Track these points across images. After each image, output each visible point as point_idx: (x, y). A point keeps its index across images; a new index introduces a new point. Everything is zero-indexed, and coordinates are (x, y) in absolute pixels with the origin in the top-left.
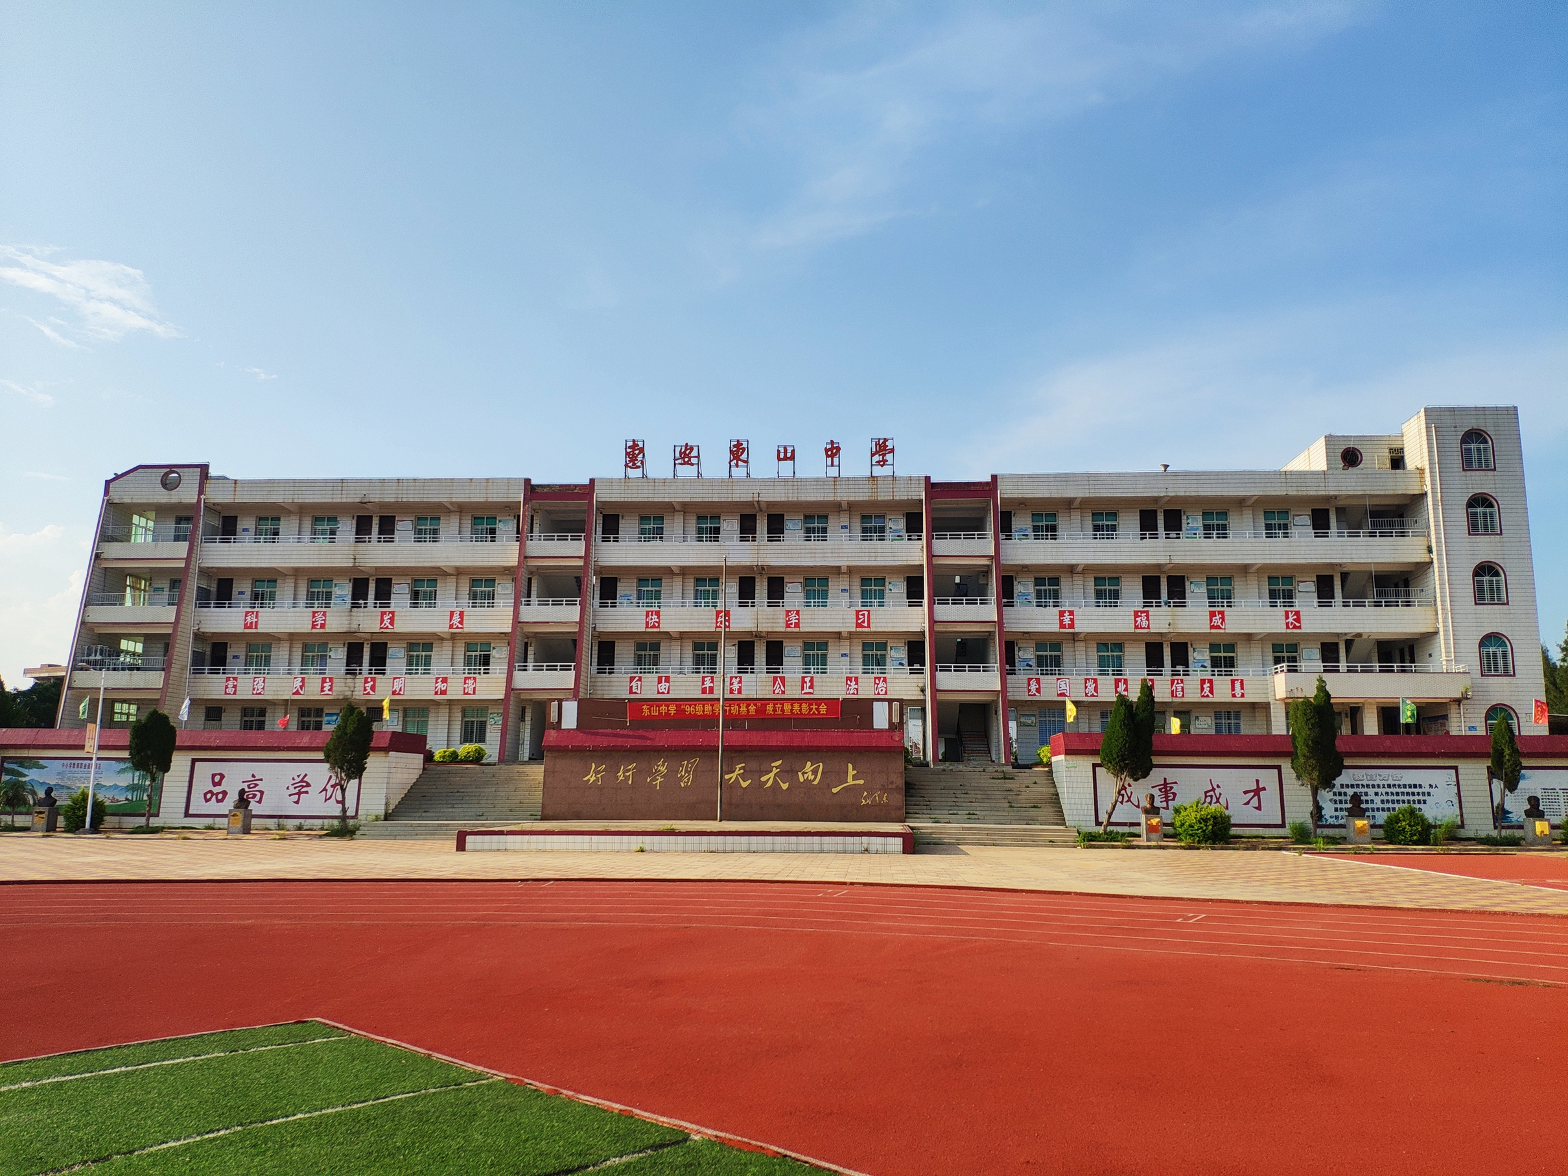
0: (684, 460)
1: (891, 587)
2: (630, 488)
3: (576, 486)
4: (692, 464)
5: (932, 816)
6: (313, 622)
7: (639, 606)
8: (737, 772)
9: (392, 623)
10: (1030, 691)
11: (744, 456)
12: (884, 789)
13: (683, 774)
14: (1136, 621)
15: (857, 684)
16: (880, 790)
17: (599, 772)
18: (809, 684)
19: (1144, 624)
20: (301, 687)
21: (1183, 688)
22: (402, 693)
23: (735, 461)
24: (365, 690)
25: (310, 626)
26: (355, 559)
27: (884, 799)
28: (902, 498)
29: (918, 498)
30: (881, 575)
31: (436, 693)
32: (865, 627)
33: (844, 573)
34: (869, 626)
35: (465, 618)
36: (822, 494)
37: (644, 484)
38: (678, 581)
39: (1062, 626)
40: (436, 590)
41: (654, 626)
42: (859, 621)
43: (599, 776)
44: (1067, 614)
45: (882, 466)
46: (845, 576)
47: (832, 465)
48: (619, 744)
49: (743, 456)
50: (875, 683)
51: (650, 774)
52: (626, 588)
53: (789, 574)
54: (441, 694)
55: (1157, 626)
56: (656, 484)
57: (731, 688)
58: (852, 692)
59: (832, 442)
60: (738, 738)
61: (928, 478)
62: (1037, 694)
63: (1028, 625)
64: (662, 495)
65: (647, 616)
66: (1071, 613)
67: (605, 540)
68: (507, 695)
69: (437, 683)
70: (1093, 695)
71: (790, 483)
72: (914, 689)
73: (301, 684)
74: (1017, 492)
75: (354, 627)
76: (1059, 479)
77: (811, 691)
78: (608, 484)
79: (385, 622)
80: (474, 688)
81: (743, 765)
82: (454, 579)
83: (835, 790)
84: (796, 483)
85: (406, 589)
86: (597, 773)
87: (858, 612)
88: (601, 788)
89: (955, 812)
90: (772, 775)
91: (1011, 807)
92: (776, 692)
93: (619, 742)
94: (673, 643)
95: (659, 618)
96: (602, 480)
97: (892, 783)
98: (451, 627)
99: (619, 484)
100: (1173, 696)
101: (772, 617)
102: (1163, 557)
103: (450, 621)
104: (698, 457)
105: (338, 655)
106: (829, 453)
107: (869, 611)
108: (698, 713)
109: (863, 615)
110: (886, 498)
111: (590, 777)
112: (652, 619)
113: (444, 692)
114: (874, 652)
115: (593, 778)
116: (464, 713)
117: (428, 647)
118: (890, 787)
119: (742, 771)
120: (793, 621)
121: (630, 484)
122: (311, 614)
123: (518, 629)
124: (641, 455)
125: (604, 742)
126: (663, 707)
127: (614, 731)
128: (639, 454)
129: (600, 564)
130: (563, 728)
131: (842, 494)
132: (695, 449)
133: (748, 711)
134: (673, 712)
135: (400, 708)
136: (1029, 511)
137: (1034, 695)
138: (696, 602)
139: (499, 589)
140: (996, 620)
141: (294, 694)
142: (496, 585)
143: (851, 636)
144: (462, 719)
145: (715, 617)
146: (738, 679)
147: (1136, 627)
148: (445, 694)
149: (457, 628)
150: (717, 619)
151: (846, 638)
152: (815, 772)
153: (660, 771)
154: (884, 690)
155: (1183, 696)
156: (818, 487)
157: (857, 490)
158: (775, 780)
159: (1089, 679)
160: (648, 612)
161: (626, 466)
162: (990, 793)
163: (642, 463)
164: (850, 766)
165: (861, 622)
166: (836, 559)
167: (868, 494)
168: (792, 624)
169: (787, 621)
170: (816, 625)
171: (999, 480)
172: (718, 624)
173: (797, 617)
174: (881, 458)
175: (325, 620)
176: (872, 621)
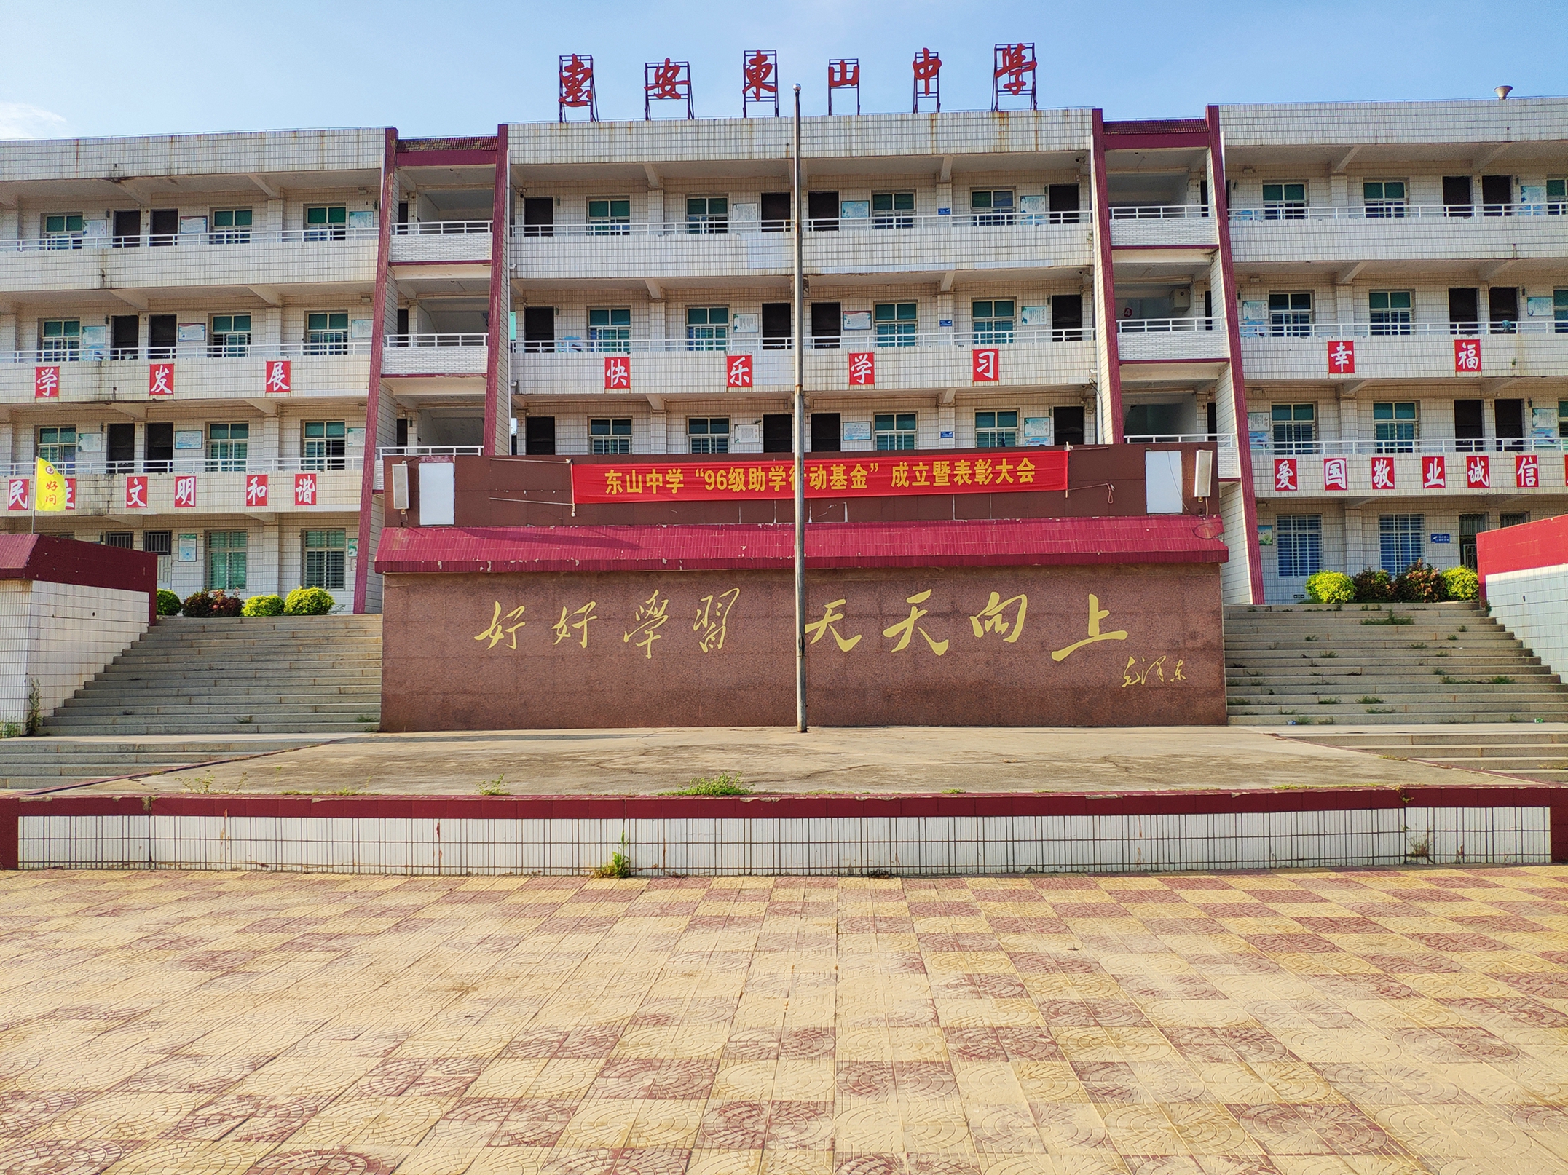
0: (663, 90)
1: (1025, 315)
2: (569, 139)
3: (474, 140)
4: (677, 96)
5: (1285, 708)
6: (38, 386)
7: (592, 350)
8: (828, 618)
9: (169, 384)
10: (1278, 481)
11: (770, 79)
12: (1176, 650)
13: (705, 624)
14: (1458, 359)
16: (1168, 651)
17: (513, 622)
19: (1472, 363)
20: (23, 496)
21: (1536, 470)
22: (191, 503)
23: (754, 89)
24: (130, 499)
25: (34, 393)
26: (103, 276)
27: (1178, 673)
28: (1053, 148)
29: (1081, 147)
30: (1007, 295)
31: (249, 503)
32: (989, 379)
33: (945, 293)
34: (996, 378)
35: (292, 373)
36: (911, 145)
37: (594, 132)
38: (657, 312)
39: (1334, 368)
40: (249, 335)
41: (619, 385)
42: (980, 370)
43: (512, 630)
44: (1341, 347)
45: (1015, 93)
46: (946, 297)
47: (927, 92)
48: (554, 557)
49: (767, 80)
51: (629, 623)
52: (569, 326)
53: (849, 296)
54: (257, 504)
55: (1494, 366)
56: (615, 132)
59: (926, 51)
60: (831, 544)
61: (1097, 113)
62: (1291, 487)
63: (1276, 369)
64: (627, 152)
65: (608, 366)
66: (1349, 345)
67: (530, 233)
68: (366, 503)
69: (249, 485)
70: (1385, 487)
71: (853, 125)
73: (22, 491)
74: (1252, 135)
75: (106, 393)
76: (1326, 113)
78: (531, 133)
79: (158, 383)
80: (314, 494)
81: (843, 602)
82: (277, 314)
83: (1058, 656)
84: (863, 125)
85: (199, 332)
86: (506, 622)
87: (976, 353)
88: (517, 658)
89: (1333, 697)
90: (909, 624)
91: (1447, 682)
93: (554, 553)
94: (654, 419)
95: (627, 370)
96: (521, 127)
97: (1194, 636)
98: (269, 388)
99: (550, 133)
100: (1519, 485)
101: (826, 366)
102: (1501, 248)
103: (268, 380)
104: (688, 82)
105: (94, 445)
106: (922, 71)
107: (996, 351)
108: (735, 488)
109: (987, 358)
110: (1024, 149)
111: (493, 635)
112: (615, 372)
113: (262, 501)
114: (996, 429)
115: (499, 636)
116: (305, 537)
117: (241, 429)
118: (1190, 644)
119: (840, 616)
120: (863, 373)
121: (568, 133)
122: (34, 372)
123: (382, 388)
124: (588, 83)
125: (518, 554)
126: (654, 475)
127: (540, 530)
128: (584, 80)
129: (521, 275)
130: (422, 522)
131: (946, 143)
132: (683, 72)
133: (849, 481)
134: (676, 486)
135: (200, 531)
136: (1260, 181)
137: (1286, 488)
138: (691, 343)
139: (353, 329)
140: (1229, 356)
141: (10, 508)
142: (349, 322)
143: (961, 398)
144: (303, 550)
145: (727, 367)
147: (1459, 368)
148: (265, 504)
149: (280, 390)
150: (729, 370)
151: (949, 405)
152: (1009, 615)
153: (651, 617)
155: (1536, 484)
156: (904, 131)
158: (916, 635)
159: (1379, 459)
160: (608, 361)
161: (562, 102)
162: (1384, 653)
163: (590, 96)
164: (1093, 600)
165: (983, 371)
166: (938, 259)
167: (991, 142)
168: (860, 377)
169: (852, 373)
170: (902, 378)
171: (1221, 115)
172: (732, 381)
173: (870, 365)
174: (1013, 79)
175: (57, 382)
176: (1000, 368)
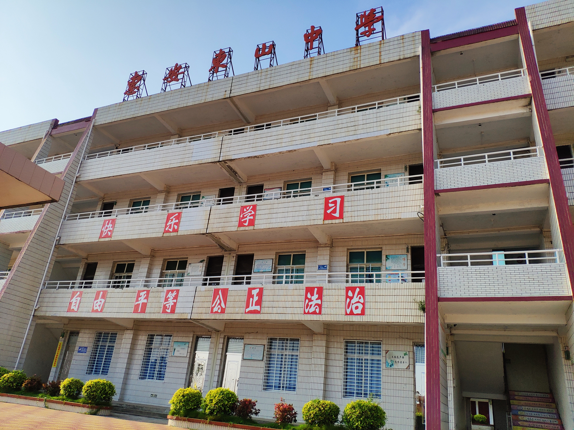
7: (99, 217)
15: (320, 297)
18: (256, 298)
28: (392, 59)
29: (413, 55)
32: (336, 218)
33: (328, 170)
34: (341, 216)
36: (296, 77)
41: (107, 236)
42: (329, 211)
45: (368, 36)
46: (328, 173)
47: (312, 48)
50: (347, 296)
57: (164, 306)
58: (312, 310)
59: (313, 28)
61: (425, 33)
65: (104, 225)
67: (92, 157)
72: (408, 305)
77: (258, 308)
87: (327, 200)
92: (215, 310)
95: (113, 227)
101: (225, 215)
106: (310, 38)
107: (342, 198)
109: (335, 203)
110: (371, 64)
112: (107, 229)
120: (248, 218)
129: (82, 179)
131: (320, 72)
145: (165, 221)
146: (175, 293)
150: (167, 222)
154: (360, 306)
156: (293, 70)
157: (335, 64)
160: (105, 221)
165: (331, 212)
166: (306, 141)
167: (348, 65)
168: (245, 222)
169: (240, 219)
170: (274, 221)
171: (527, 12)
172: (167, 229)
173: (253, 213)
174: (367, 29)
176: (345, 209)
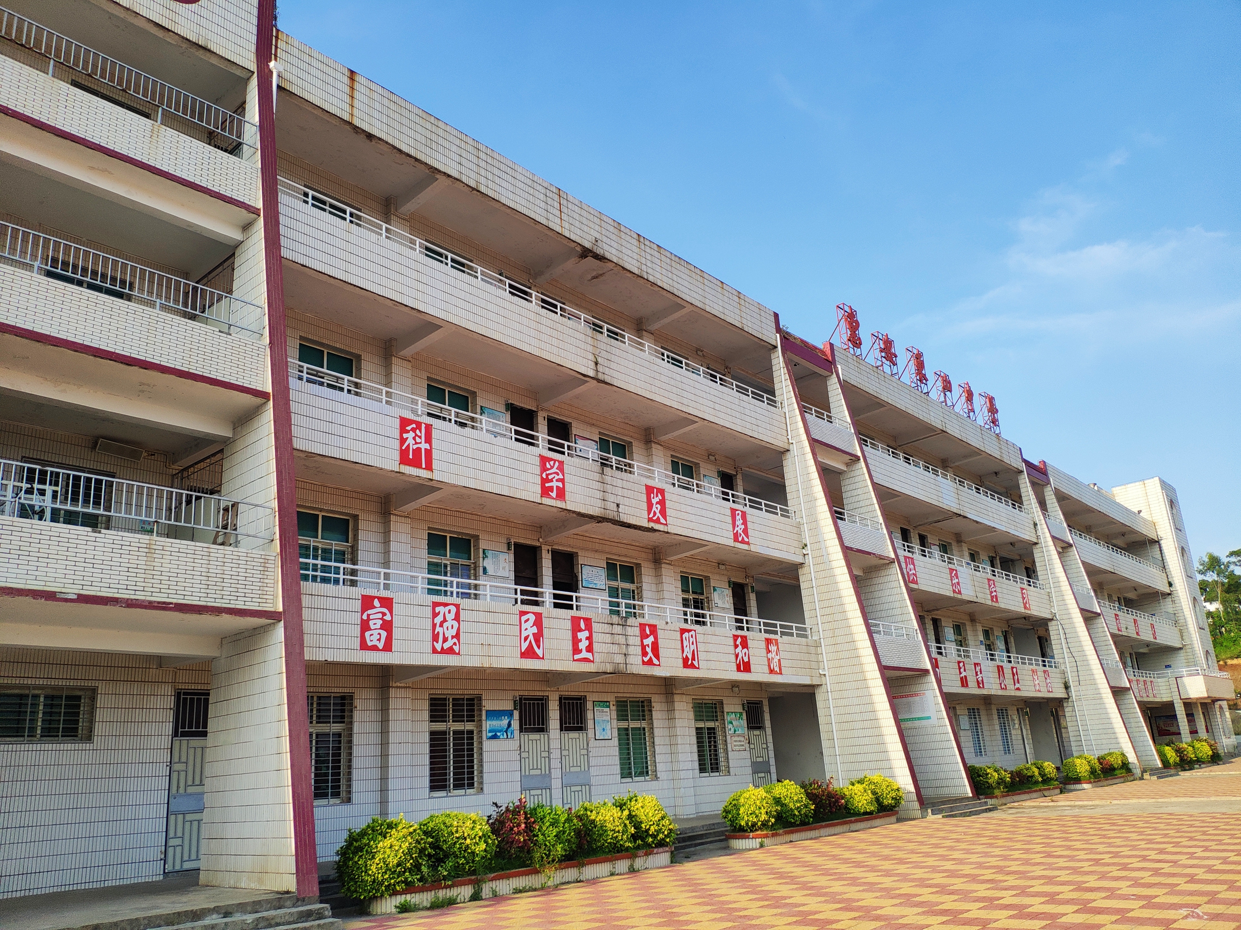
2: (862, 372)
6: (544, 481)
9: (664, 513)
20: (538, 637)
22: (696, 663)
24: (644, 653)
25: (540, 490)
26: (596, 364)
31: (739, 668)
35: (749, 525)
41: (913, 581)
42: (1025, 602)
54: (744, 670)
65: (906, 563)
69: (736, 646)
73: (535, 630)
75: (611, 509)
79: (654, 509)
80: (780, 662)
87: (1021, 590)
95: (915, 568)
98: (736, 538)
101: (982, 584)
103: (734, 530)
109: (1025, 594)
112: (910, 570)
113: (746, 667)
120: (994, 593)
122: (541, 461)
141: (523, 655)
148: (749, 670)
149: (743, 541)
150: (951, 579)
156: (973, 431)
160: (905, 558)
175: (562, 481)
